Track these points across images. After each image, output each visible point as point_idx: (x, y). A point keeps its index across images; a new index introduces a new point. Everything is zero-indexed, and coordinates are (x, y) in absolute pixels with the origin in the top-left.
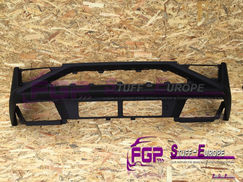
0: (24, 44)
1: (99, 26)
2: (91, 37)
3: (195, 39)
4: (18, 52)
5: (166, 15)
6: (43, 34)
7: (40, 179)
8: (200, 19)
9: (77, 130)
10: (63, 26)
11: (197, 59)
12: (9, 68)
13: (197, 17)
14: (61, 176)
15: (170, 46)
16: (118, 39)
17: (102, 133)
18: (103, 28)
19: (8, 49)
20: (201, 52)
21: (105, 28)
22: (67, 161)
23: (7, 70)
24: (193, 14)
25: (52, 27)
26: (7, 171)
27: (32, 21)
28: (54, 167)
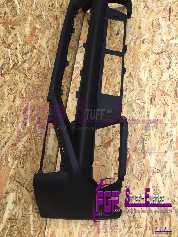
12: (10, 224)
15: (45, 8)
16: (21, 46)
17: (130, 100)
23: (11, 231)
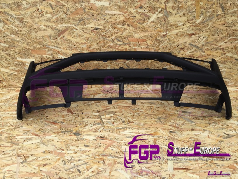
0: (36, 40)
1: (105, 23)
2: (97, 33)
3: (195, 36)
4: (29, 48)
5: (166, 13)
6: (54, 31)
7: (43, 162)
8: (198, 17)
9: (81, 120)
10: (72, 23)
11: (197, 56)
12: (21, 63)
13: (195, 14)
14: (64, 161)
15: (171, 43)
16: (122, 35)
17: (105, 123)
18: (108, 25)
19: (21, 44)
20: (200, 49)
21: (110, 25)
22: (70, 147)
23: (18, 65)
24: (192, 12)
25: (62, 24)
26: (12, 155)
27: (44, 18)
28: (57, 152)
